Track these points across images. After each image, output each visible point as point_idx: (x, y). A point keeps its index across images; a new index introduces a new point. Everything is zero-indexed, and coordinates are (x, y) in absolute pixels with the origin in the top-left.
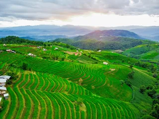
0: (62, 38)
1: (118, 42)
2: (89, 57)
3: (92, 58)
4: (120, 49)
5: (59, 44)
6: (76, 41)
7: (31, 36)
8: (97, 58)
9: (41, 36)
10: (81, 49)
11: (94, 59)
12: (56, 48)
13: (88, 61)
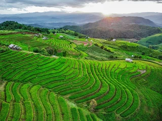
0: (71, 25)
1: (133, 30)
2: (102, 48)
3: (106, 49)
4: (134, 38)
5: (67, 31)
6: (85, 29)
7: (39, 23)
8: (112, 50)
9: (49, 24)
10: (91, 37)
11: (109, 51)
12: (61, 36)
13: (101, 54)
